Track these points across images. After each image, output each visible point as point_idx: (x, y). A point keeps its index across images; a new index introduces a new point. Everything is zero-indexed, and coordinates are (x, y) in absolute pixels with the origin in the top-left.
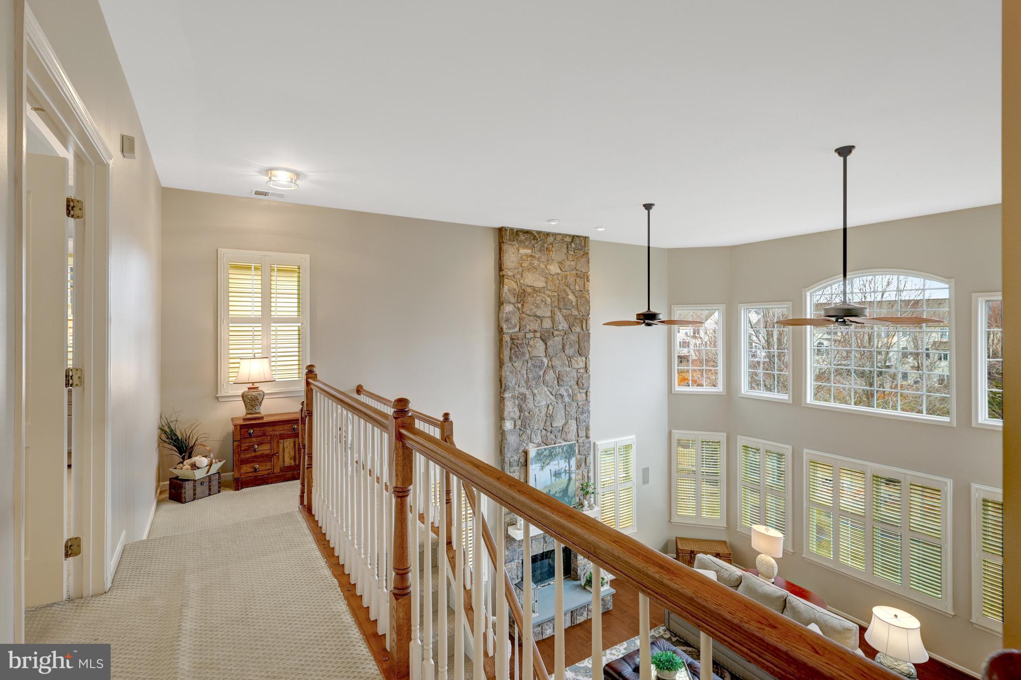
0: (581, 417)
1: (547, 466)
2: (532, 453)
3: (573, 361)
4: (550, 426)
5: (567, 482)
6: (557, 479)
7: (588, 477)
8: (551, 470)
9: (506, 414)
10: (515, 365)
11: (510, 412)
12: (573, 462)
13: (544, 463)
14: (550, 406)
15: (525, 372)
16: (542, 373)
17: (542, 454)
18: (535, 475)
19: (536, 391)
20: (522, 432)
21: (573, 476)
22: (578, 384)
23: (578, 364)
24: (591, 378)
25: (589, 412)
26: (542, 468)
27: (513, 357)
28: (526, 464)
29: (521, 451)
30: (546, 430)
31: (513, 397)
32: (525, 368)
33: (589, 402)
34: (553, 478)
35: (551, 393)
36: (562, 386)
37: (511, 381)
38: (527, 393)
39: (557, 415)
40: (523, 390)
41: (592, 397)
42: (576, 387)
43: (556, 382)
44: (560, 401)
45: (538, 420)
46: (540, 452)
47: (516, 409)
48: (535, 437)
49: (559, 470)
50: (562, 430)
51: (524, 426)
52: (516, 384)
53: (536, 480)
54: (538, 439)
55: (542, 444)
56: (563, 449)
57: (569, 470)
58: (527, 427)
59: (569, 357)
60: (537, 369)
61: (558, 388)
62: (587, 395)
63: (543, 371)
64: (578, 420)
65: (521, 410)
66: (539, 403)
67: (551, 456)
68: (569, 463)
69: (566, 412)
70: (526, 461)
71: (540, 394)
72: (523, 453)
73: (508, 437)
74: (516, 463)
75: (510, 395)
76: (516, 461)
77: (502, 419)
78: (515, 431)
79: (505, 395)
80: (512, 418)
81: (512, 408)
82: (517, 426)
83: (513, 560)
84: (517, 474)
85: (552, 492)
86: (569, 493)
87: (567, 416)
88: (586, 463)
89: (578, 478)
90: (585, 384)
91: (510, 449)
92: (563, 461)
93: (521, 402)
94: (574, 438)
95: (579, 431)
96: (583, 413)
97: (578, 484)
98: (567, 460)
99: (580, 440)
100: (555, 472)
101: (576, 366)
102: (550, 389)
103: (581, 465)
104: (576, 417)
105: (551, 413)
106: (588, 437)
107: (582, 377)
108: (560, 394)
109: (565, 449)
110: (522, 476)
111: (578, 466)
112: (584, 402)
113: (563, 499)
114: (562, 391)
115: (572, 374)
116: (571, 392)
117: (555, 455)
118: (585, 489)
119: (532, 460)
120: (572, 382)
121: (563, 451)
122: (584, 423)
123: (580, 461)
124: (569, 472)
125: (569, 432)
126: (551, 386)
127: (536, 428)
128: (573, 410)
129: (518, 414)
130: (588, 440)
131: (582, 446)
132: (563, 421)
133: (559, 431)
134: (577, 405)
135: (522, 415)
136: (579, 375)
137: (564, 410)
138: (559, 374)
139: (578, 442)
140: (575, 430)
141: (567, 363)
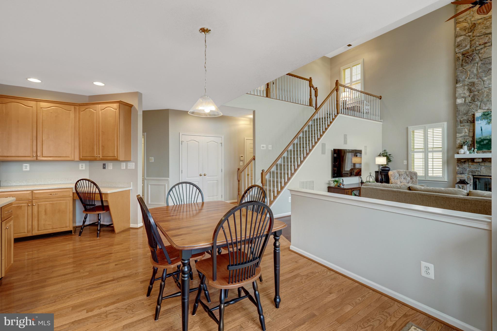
2: (479, 114)
9: (457, 95)
10: (465, 68)
11: (460, 94)
18: (482, 127)
19: (485, 78)
20: (471, 104)
27: (464, 64)
28: (473, 122)
29: (470, 114)
31: (464, 85)
32: (476, 67)
38: (477, 81)
40: (474, 80)
45: (487, 95)
47: (466, 92)
48: (484, 105)
51: (473, 100)
52: (466, 78)
53: (482, 130)
65: (471, 91)
70: (474, 120)
72: (471, 116)
73: (458, 107)
74: (465, 121)
75: (461, 85)
76: (466, 120)
77: (455, 98)
78: (465, 104)
79: (458, 85)
80: (463, 97)
81: (462, 91)
82: (467, 101)
83: (463, 173)
84: (467, 127)
91: (461, 114)
93: (471, 87)
110: (471, 129)
119: (478, 118)
127: (485, 100)
129: (468, 94)
135: (472, 94)
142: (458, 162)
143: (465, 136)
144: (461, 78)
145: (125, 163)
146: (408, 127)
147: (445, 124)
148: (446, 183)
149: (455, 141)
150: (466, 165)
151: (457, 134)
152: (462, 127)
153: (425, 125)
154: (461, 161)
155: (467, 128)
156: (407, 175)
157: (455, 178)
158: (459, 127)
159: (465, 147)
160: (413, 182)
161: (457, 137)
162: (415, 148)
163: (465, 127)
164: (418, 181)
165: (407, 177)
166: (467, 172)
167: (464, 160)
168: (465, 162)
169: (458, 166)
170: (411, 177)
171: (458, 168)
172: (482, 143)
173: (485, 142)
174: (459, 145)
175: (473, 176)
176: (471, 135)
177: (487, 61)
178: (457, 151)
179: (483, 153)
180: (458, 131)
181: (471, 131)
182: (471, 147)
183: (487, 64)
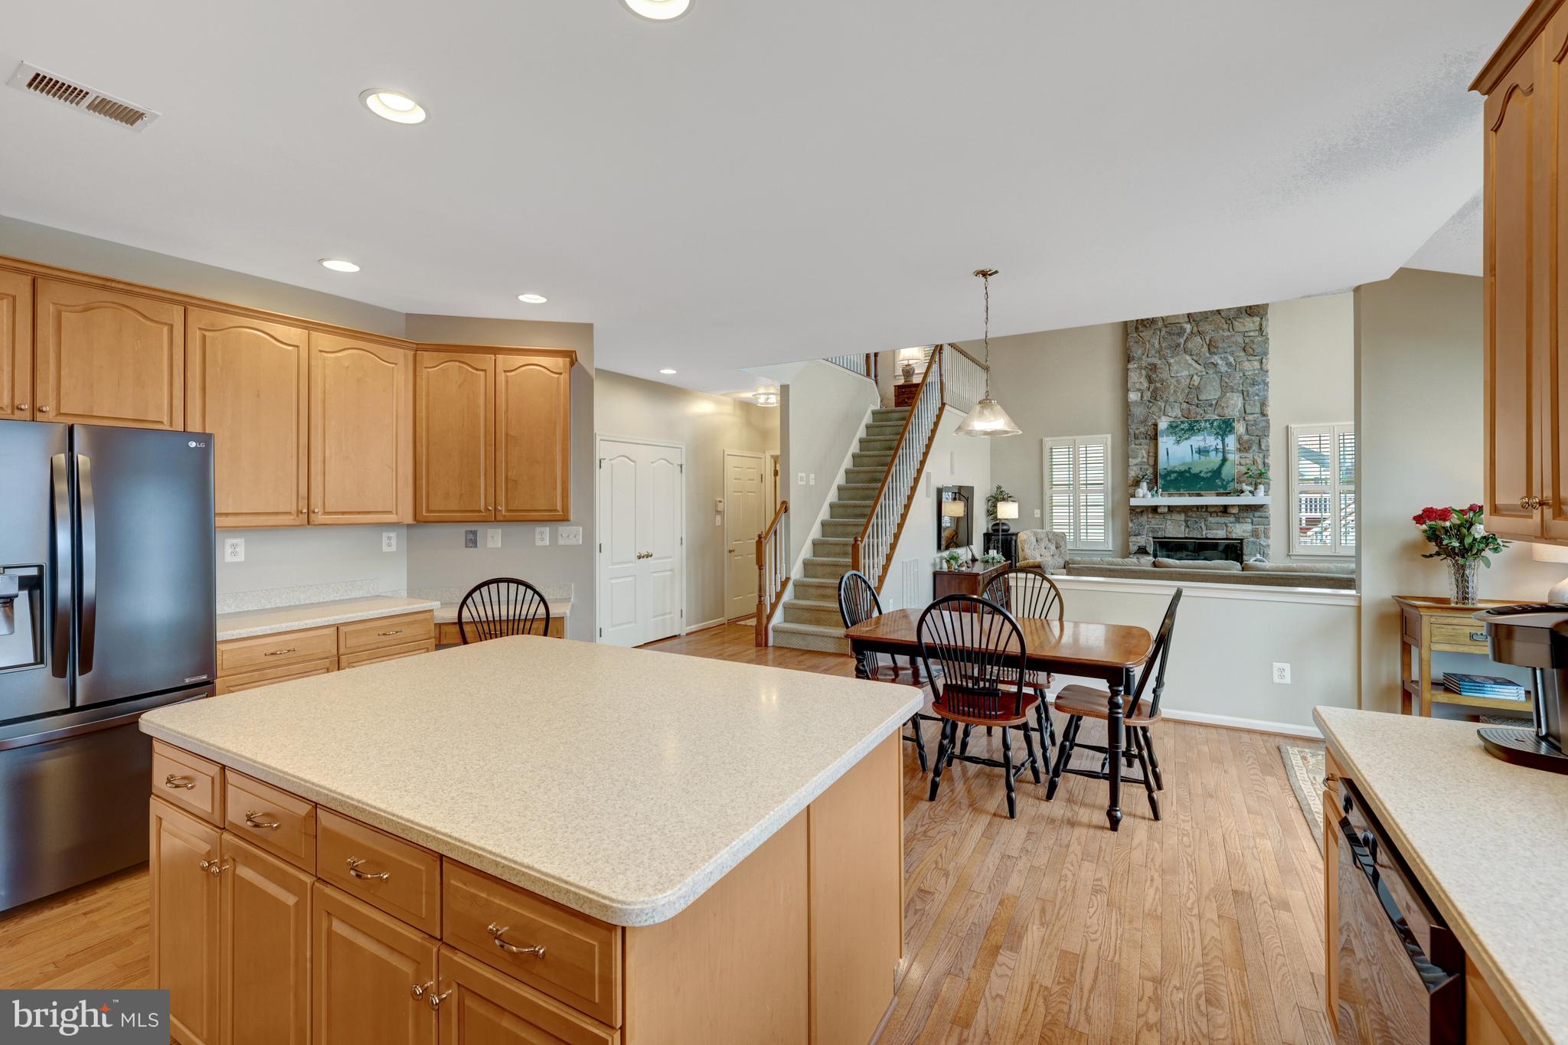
0: (1250, 389)
1: (1185, 441)
2: (1163, 425)
3: (1235, 321)
4: (1196, 399)
5: (1220, 462)
6: (1203, 458)
7: (1264, 463)
8: (1191, 446)
9: (1130, 385)
10: (1142, 332)
11: (1134, 383)
12: (1231, 441)
13: (1180, 437)
14: (1195, 377)
15: (1157, 342)
16: (1182, 341)
17: (1177, 427)
18: (1168, 449)
19: (1172, 361)
20: (1151, 404)
21: (1230, 457)
22: (1245, 351)
23: (1245, 326)
24: (1270, 342)
25: (1266, 384)
26: (1178, 442)
27: (1140, 326)
28: (1155, 437)
29: (1150, 424)
30: (1187, 403)
31: (1140, 368)
32: (1158, 337)
33: (1267, 372)
34: (1196, 456)
35: (1197, 361)
36: (1215, 354)
37: (1137, 351)
38: (1159, 362)
39: (1206, 387)
40: (1156, 360)
41: (1273, 363)
42: (1242, 354)
43: (1205, 349)
44: (1211, 372)
45: (1175, 391)
46: (1174, 424)
47: (1143, 380)
48: (1170, 410)
49: (1205, 447)
50: (1216, 404)
51: (1154, 397)
52: (1143, 354)
53: (1168, 454)
54: (1177, 412)
55: (1181, 417)
56: (1212, 423)
57: (1224, 448)
58: (1159, 397)
59: (1230, 319)
60: (1175, 337)
61: (1208, 355)
62: (1261, 363)
63: (1185, 338)
64: (1245, 394)
65: (1150, 380)
66: (1178, 373)
67: (1192, 429)
68: (1223, 440)
69: (1224, 384)
70: (1156, 434)
71: (1179, 362)
72: (1152, 426)
73: (1132, 408)
74: (1142, 436)
75: (1135, 366)
76: (1144, 434)
77: (1126, 390)
78: (1142, 403)
79: (1130, 366)
80: (1139, 390)
81: (1137, 378)
82: (1145, 398)
83: (1139, 534)
84: (1145, 447)
85: (1194, 471)
86: (1223, 476)
87: (1225, 388)
88: (1260, 445)
89: (1243, 461)
90: (1258, 350)
91: (1135, 421)
92: (1212, 438)
93: (1150, 373)
94: (1237, 414)
95: (1248, 408)
96: (1255, 387)
97: (1244, 469)
98: (1219, 437)
99: (1250, 417)
100: (1199, 449)
101: (1242, 329)
102: (1195, 357)
103: (1250, 448)
104: (1240, 389)
105: (1196, 384)
106: (1263, 414)
107: (1253, 342)
108: (1212, 363)
109: (1215, 424)
110: (1152, 450)
111: (1243, 447)
112: (1257, 372)
113: (1213, 480)
114: (1216, 359)
115: (1234, 339)
116: (1231, 359)
117: (1199, 430)
118: (1258, 478)
119: (1163, 431)
120: (1234, 348)
121: (1212, 426)
122: (1256, 398)
123: (1247, 442)
124: (1224, 452)
125: (1227, 407)
126: (1197, 355)
127: (1171, 399)
128: (1236, 382)
129: (1146, 385)
130: (1264, 418)
131: (1253, 425)
132: (1218, 394)
133: (1211, 405)
134: (1244, 375)
135: (1152, 386)
136: (1247, 340)
137: (1219, 381)
138: (1210, 340)
139: (1244, 419)
140: (1240, 405)
141: (1226, 326)
142: (1131, 513)
143: (1142, 463)
144: (1136, 353)
145: (548, 529)
146: (1044, 439)
147: (1109, 436)
148: (1110, 553)
149: (1126, 474)
150: (1144, 519)
151: (1130, 459)
152: (1137, 447)
153: (1074, 437)
154: (1137, 512)
155: (1145, 449)
156: (1050, 538)
157: (1126, 544)
158: (1133, 446)
159: (1144, 485)
160: (1061, 554)
161: (1130, 464)
162: (1054, 483)
163: (1141, 447)
164: (1068, 552)
165: (1050, 545)
166: (1145, 532)
167: (1142, 509)
168: (1142, 512)
169: (1132, 521)
170: (1057, 543)
171: (1131, 525)
172: (1169, 478)
173: (1173, 476)
174: (1133, 482)
175: (1154, 538)
176: (1152, 462)
177: (1175, 328)
178: (1131, 491)
179: (1170, 495)
180: (1130, 453)
181: (1151, 454)
182: (1153, 484)
183: (1174, 334)
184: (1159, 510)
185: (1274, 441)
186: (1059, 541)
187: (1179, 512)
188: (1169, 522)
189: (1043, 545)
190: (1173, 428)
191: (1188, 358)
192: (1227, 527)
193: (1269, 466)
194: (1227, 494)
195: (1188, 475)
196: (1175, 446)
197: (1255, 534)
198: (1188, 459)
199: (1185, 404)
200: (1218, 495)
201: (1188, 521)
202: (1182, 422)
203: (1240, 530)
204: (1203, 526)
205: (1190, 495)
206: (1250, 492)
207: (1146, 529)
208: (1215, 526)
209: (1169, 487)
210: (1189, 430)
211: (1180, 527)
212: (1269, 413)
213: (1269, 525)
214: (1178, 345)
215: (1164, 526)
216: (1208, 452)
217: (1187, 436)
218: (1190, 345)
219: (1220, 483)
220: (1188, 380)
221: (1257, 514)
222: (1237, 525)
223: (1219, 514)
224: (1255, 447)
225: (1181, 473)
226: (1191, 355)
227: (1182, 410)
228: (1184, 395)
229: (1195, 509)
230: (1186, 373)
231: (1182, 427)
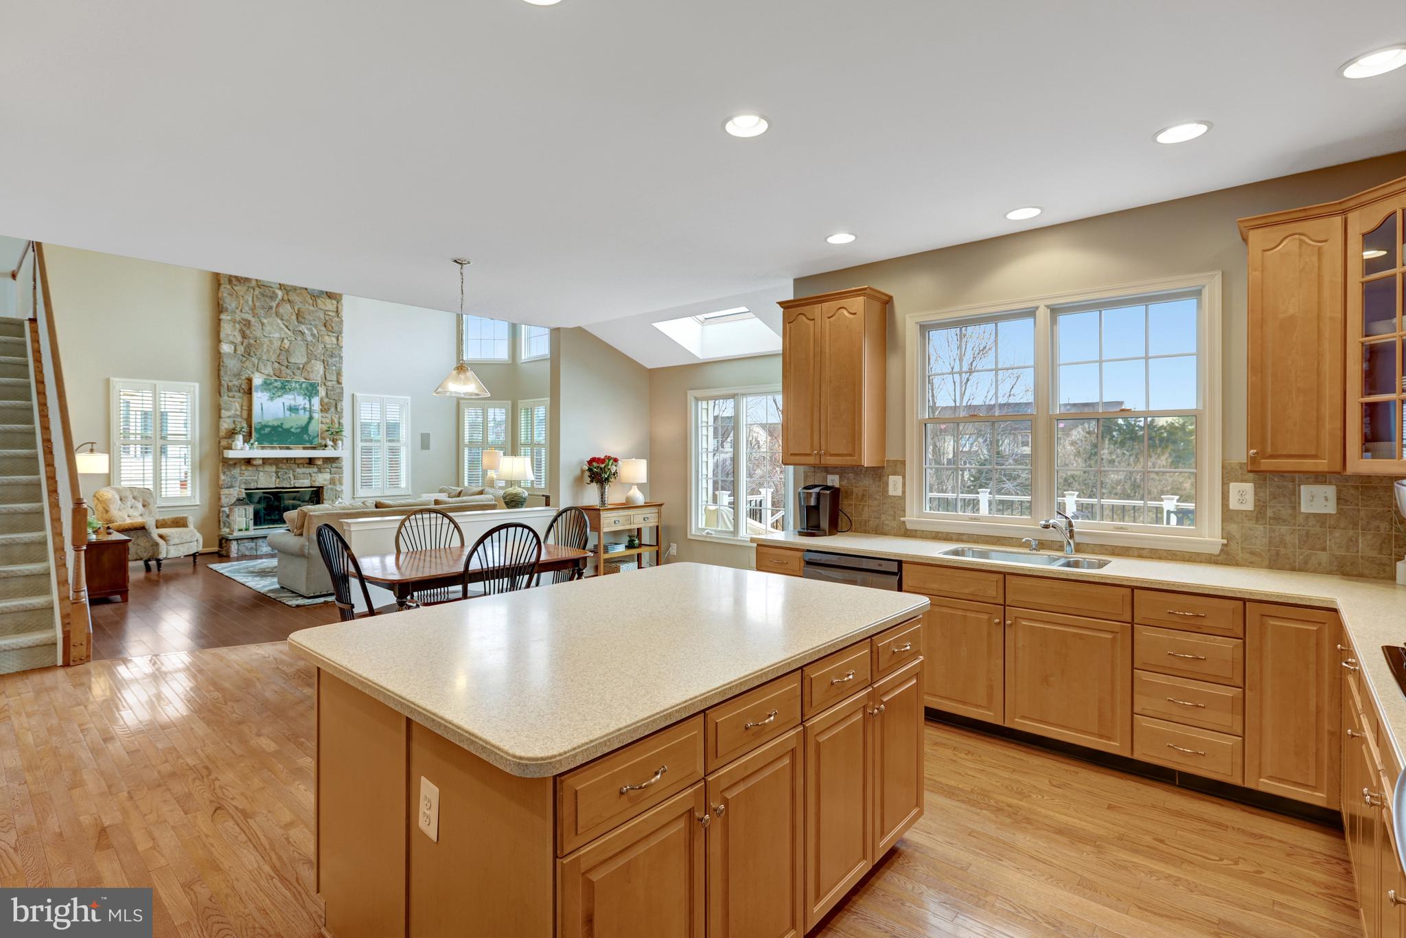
0: (330, 360)
1: (278, 398)
2: (257, 380)
3: (319, 301)
4: (286, 360)
5: (307, 420)
6: (293, 415)
7: (339, 423)
8: (283, 403)
9: (222, 335)
10: (236, 288)
11: (228, 335)
12: (316, 401)
13: (274, 394)
14: (286, 341)
15: (250, 299)
16: (274, 304)
17: (270, 384)
18: (262, 404)
19: (264, 321)
20: (245, 359)
21: (316, 416)
22: (325, 326)
23: (326, 305)
24: (344, 323)
25: (341, 358)
26: (271, 399)
27: (233, 281)
28: (249, 392)
29: (243, 378)
30: (279, 363)
31: (233, 321)
32: (251, 295)
33: (342, 347)
34: (288, 413)
35: (287, 327)
36: (302, 323)
37: (230, 303)
38: (253, 320)
39: (294, 352)
40: (249, 317)
41: (346, 340)
42: (323, 328)
43: (294, 317)
44: (299, 339)
45: (267, 350)
46: (269, 382)
47: (237, 334)
48: (263, 367)
49: (295, 406)
50: (303, 368)
51: (248, 353)
52: (237, 308)
53: (262, 409)
54: (269, 370)
55: (273, 376)
56: (301, 385)
57: (310, 408)
58: (252, 354)
59: (314, 298)
60: (268, 300)
61: (296, 323)
62: (338, 339)
63: (276, 302)
64: (326, 363)
65: (244, 336)
66: (270, 334)
67: (284, 389)
68: (310, 401)
69: (309, 352)
70: (250, 389)
71: (271, 324)
72: (246, 381)
73: (225, 360)
74: (236, 389)
75: (229, 318)
76: (237, 387)
77: (217, 339)
78: (236, 356)
79: (223, 317)
80: (232, 343)
81: (230, 331)
82: (239, 352)
83: (231, 487)
84: (239, 400)
85: (286, 426)
86: (310, 432)
87: (310, 356)
88: (336, 408)
89: (324, 420)
90: (336, 329)
91: (229, 373)
92: (301, 398)
93: (244, 329)
94: (320, 379)
95: (327, 374)
96: (332, 357)
97: (325, 427)
98: (307, 398)
99: (329, 384)
100: (290, 406)
101: (323, 307)
102: (285, 323)
103: (329, 409)
104: (322, 358)
105: (286, 347)
106: (339, 383)
107: (332, 321)
108: (300, 331)
109: (304, 385)
110: (245, 403)
111: (325, 409)
112: (334, 346)
113: (300, 436)
114: (303, 328)
115: (317, 314)
116: (315, 332)
117: (290, 390)
118: (335, 435)
119: (257, 387)
120: (317, 322)
121: (301, 388)
122: (334, 368)
123: (327, 404)
124: (310, 411)
125: (312, 372)
126: (287, 321)
127: (265, 357)
128: (319, 352)
129: (239, 339)
130: (339, 386)
131: (331, 390)
132: (304, 360)
133: (299, 368)
134: (325, 347)
135: (246, 341)
136: (327, 318)
137: (305, 348)
138: (298, 311)
139: (325, 385)
140: (322, 372)
141: (311, 301)
142: (221, 466)
143: (236, 416)
144: (230, 305)
146: (112, 379)
147: (197, 385)
148: (197, 507)
149: (218, 424)
150: (236, 471)
151: (223, 411)
152: (231, 399)
153: (155, 382)
154: (230, 464)
155: (238, 403)
156: (134, 498)
157: (218, 498)
158: (226, 398)
161: (223, 415)
163: (234, 399)
164: (158, 510)
165: (136, 502)
166: (238, 485)
167: (234, 462)
168: (235, 464)
169: (224, 473)
170: (144, 501)
171: (223, 477)
172: (263, 432)
173: (267, 430)
174: (226, 434)
175: (246, 489)
176: (245, 414)
177: (267, 291)
178: (224, 443)
179: (263, 448)
180: (223, 405)
181: (245, 408)
182: (248, 438)
183: (267, 296)
184: (255, 462)
185: (346, 404)
186: (146, 498)
187: (271, 464)
188: (261, 474)
189: (129, 504)
190: (267, 385)
191: (279, 321)
192: (311, 476)
193: (342, 426)
194: (314, 448)
195: (280, 429)
196: (269, 402)
197: (332, 482)
198: (281, 415)
199: (277, 364)
200: (304, 448)
201: (278, 472)
202: (276, 381)
203: (322, 479)
204: (292, 477)
205: (281, 448)
206: (332, 446)
207: (238, 481)
208: (302, 476)
209: (263, 440)
210: (281, 388)
211: (271, 477)
212: (343, 382)
213: (342, 473)
214: (271, 308)
215: (256, 478)
216: (297, 410)
217: (280, 394)
218: (281, 310)
219: (307, 438)
220: (279, 343)
221: (334, 465)
222: (320, 475)
223: (305, 465)
224: (333, 409)
225: (274, 428)
226: (282, 320)
227: (274, 369)
228: (276, 355)
229: (285, 461)
230: (277, 335)
231: (276, 384)
